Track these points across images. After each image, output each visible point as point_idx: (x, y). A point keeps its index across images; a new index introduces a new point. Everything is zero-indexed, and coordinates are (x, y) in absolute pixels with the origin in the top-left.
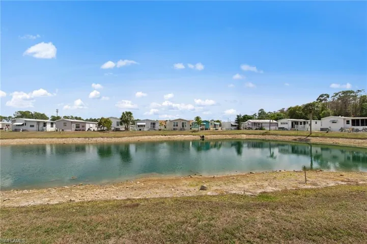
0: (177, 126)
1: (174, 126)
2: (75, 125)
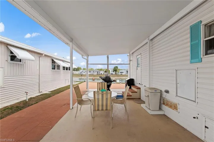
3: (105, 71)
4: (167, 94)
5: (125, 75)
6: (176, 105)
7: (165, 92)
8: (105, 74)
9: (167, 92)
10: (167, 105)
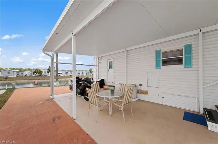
0: (80, 73)
1: (78, 73)
2: (16, 73)
3: (34, 72)
4: (141, 86)
5: (64, 76)
6: (147, 91)
7: (140, 85)
8: (34, 75)
9: (141, 85)
10: (141, 93)
